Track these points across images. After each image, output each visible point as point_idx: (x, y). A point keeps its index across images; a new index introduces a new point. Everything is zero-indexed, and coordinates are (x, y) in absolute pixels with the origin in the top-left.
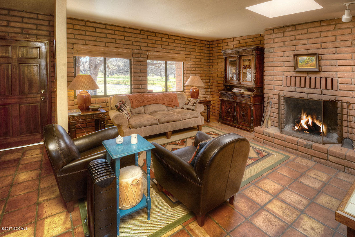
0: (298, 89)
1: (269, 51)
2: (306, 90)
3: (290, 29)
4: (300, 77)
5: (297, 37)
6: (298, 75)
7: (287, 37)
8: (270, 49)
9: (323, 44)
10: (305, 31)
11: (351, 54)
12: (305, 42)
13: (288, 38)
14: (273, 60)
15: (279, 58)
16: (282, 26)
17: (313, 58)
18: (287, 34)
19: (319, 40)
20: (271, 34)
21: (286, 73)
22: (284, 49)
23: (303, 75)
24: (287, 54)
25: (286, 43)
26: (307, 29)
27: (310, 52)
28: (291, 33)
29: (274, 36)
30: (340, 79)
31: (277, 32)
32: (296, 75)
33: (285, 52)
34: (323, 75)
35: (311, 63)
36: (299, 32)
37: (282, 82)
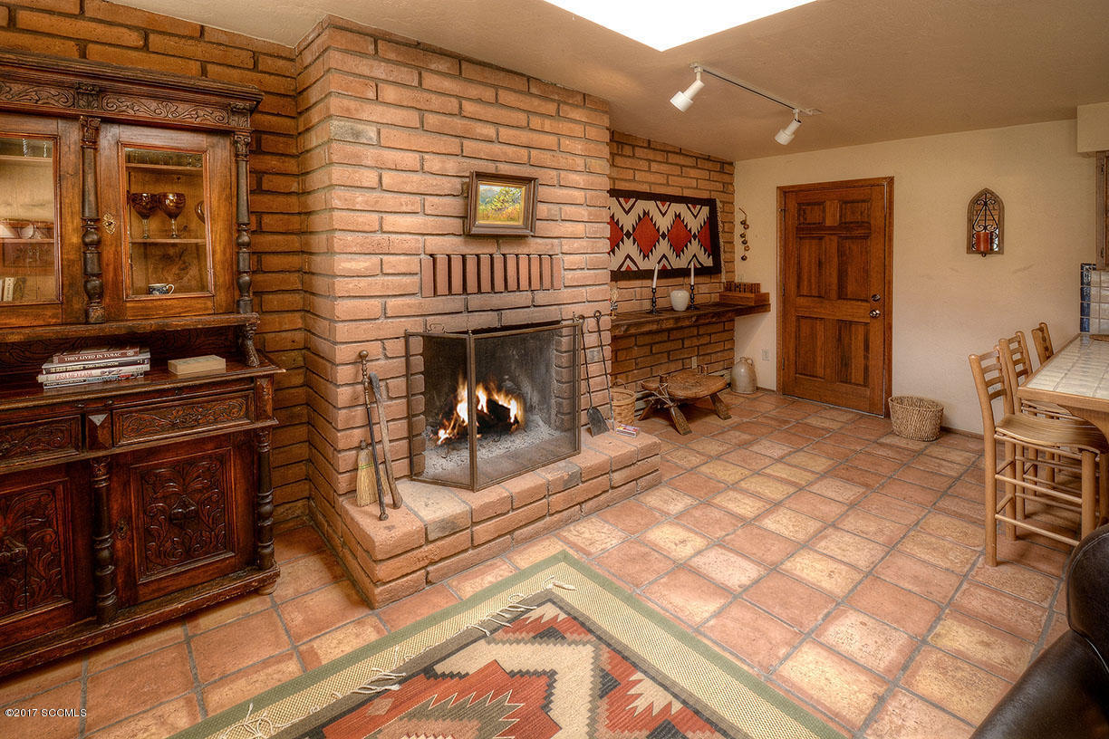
0: (475, 301)
1: (357, 134)
2: (495, 300)
3: (442, 65)
4: (477, 255)
5: (469, 108)
6: (471, 249)
7: (434, 97)
8: (360, 127)
9: (534, 152)
10: (489, 94)
11: (582, 193)
12: (489, 131)
13: (436, 102)
14: (377, 179)
15: (404, 174)
16: (414, 38)
17: (517, 192)
18: (431, 81)
19: (524, 137)
20: (362, 55)
21: (434, 244)
22: (422, 141)
23: (485, 249)
24: (434, 163)
25: (432, 120)
26: (496, 87)
27: (505, 169)
28: (447, 85)
29: (380, 71)
30: (566, 258)
31: (392, 56)
32: (466, 250)
33: (426, 156)
34: (535, 246)
35: (510, 210)
36: (474, 91)
37: (416, 279)
